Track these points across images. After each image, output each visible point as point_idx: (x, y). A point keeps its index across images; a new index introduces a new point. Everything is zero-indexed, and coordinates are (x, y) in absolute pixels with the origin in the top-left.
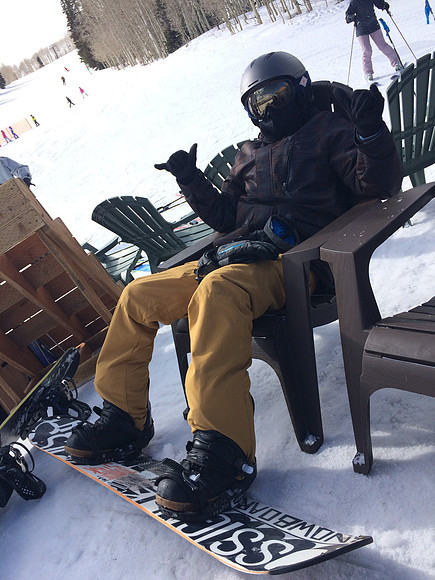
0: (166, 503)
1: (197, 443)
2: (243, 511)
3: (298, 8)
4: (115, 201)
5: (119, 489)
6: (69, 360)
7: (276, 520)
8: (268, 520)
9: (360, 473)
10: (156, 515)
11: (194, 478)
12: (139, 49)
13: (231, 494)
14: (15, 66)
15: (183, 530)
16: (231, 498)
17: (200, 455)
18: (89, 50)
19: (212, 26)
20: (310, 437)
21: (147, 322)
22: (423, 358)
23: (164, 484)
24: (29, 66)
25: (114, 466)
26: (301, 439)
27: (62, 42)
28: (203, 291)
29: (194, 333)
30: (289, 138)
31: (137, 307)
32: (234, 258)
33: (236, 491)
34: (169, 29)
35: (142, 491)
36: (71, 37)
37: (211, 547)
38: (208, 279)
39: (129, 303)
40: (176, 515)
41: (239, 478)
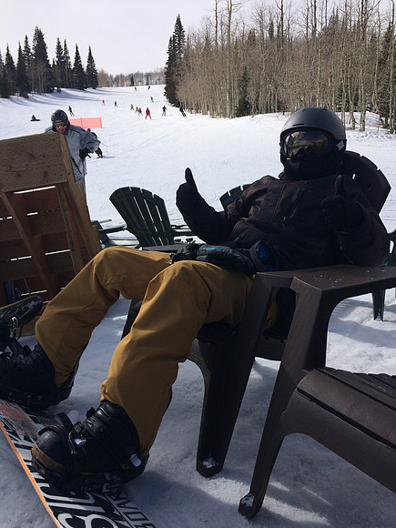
0: (40, 455)
1: (100, 413)
2: (111, 500)
3: (354, 124)
5: (6, 426)
6: (30, 305)
7: (139, 523)
8: (132, 520)
9: (243, 515)
10: (26, 463)
11: (78, 442)
12: (214, 104)
13: (108, 478)
14: (111, 77)
15: (42, 488)
16: (107, 482)
17: (96, 425)
18: (175, 88)
19: (279, 110)
20: (211, 459)
21: (109, 287)
23: (47, 436)
24: (122, 81)
27: (156, 74)
28: (171, 272)
29: (145, 307)
31: (107, 269)
32: (212, 258)
34: (244, 99)
35: (27, 438)
36: (165, 73)
37: (60, 516)
38: (179, 264)
39: (100, 264)
40: (43, 471)
41: (123, 467)
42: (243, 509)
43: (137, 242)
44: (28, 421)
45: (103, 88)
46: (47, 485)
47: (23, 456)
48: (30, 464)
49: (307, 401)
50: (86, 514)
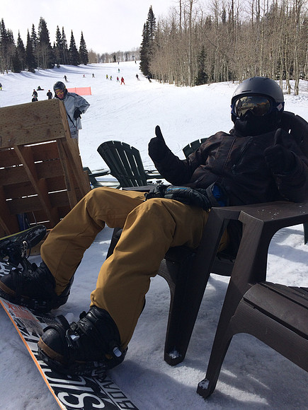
0: (44, 347)
1: (90, 315)
2: (99, 383)
3: (289, 90)
5: (18, 325)
6: (37, 232)
7: (120, 400)
8: (114, 398)
9: (200, 395)
10: (33, 353)
11: (73, 337)
13: (96, 365)
14: (98, 55)
15: (46, 373)
16: (95, 368)
17: (87, 324)
18: (148, 64)
19: (230, 79)
20: (175, 352)
21: (97, 219)
22: (286, 320)
23: (49, 332)
24: (107, 58)
26: (168, 351)
27: (133, 52)
28: (145, 207)
29: (125, 234)
33: (101, 365)
34: (202, 71)
35: (34, 334)
36: (140, 52)
37: (59, 394)
38: (151, 201)
39: (90, 201)
40: (47, 360)
41: (108, 357)
42: (200, 390)
43: (119, 184)
44: (35, 321)
45: (92, 64)
46: (49, 370)
47: (32, 348)
48: (37, 354)
49: (251, 308)
50: (80, 393)
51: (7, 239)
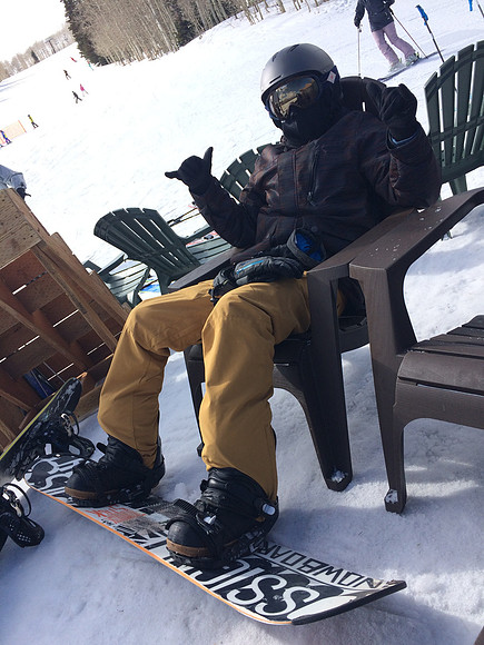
0: (178, 548)
1: (212, 482)
4: (120, 213)
5: (126, 534)
6: (69, 391)
8: (291, 565)
9: (393, 512)
10: (167, 561)
11: (209, 520)
12: (147, 42)
13: (250, 537)
15: (197, 578)
16: (251, 541)
17: (216, 495)
18: (90, 43)
19: (229, 15)
20: (338, 473)
21: (156, 349)
23: (175, 528)
24: (23, 61)
25: (120, 509)
26: (328, 475)
28: (219, 314)
29: (209, 360)
30: (316, 142)
31: (145, 331)
32: (254, 276)
33: (255, 533)
34: (180, 19)
35: (152, 535)
36: (70, 29)
37: (228, 596)
39: (136, 329)
40: (189, 562)
41: (259, 520)
42: (390, 507)
44: (141, 516)
46: (199, 573)
47: (160, 554)
48: (172, 560)
49: (412, 386)
50: (249, 581)
51: (37, 422)
